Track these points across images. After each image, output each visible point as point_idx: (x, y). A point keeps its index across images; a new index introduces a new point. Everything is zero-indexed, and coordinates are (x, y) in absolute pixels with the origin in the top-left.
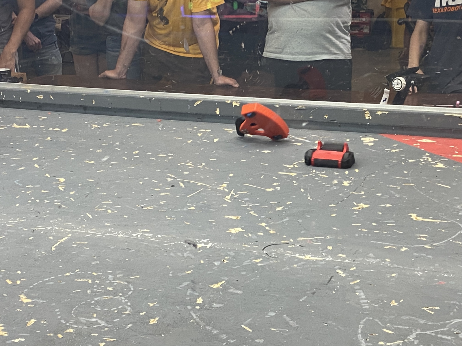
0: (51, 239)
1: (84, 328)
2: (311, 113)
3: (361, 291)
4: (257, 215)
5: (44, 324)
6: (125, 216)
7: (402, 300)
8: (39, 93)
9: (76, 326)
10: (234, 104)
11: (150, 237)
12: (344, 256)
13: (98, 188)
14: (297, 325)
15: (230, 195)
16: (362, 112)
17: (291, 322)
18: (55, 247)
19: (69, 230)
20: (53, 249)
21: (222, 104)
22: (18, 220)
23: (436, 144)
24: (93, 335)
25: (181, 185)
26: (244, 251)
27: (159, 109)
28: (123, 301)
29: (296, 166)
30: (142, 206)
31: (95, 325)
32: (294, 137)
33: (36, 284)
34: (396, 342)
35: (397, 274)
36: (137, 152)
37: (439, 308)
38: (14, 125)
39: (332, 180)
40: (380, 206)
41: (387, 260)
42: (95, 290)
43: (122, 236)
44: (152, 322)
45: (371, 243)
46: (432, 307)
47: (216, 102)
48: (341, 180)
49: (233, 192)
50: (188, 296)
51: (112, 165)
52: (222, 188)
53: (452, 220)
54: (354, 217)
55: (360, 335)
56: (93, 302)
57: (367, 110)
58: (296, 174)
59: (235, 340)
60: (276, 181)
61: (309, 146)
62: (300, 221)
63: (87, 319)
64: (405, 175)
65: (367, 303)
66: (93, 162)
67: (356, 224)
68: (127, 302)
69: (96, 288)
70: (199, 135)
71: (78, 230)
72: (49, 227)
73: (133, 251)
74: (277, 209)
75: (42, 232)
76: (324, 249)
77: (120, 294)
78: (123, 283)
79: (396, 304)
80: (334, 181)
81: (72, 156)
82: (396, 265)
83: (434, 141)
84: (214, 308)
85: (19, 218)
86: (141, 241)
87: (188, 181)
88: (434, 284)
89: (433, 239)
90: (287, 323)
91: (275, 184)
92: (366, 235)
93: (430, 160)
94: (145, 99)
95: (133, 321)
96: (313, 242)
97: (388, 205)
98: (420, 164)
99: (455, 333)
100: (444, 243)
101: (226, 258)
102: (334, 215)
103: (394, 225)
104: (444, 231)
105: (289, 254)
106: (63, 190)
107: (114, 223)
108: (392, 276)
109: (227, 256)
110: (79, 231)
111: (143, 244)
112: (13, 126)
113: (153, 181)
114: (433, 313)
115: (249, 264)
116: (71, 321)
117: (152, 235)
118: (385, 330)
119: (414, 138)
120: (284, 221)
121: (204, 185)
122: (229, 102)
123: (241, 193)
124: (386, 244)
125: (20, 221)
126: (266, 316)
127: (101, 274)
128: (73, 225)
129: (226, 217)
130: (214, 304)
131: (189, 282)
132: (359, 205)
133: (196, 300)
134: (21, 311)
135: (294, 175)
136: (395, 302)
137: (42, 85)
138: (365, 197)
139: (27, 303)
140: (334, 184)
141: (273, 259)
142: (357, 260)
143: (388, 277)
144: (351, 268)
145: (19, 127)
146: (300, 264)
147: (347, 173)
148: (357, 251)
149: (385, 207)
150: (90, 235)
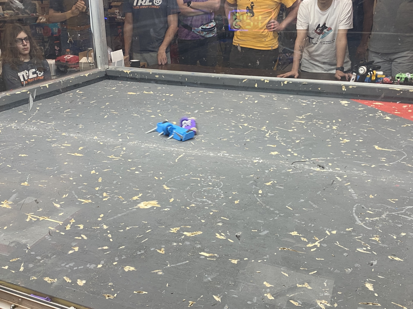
0: (174, 155)
1: (200, 204)
2: (311, 87)
3: (352, 189)
4: (285, 145)
5: (179, 201)
6: (212, 144)
7: (376, 195)
8: (156, 74)
9: (196, 203)
10: (266, 81)
12: (339, 169)
14: (318, 207)
15: (269, 133)
16: (340, 86)
17: (314, 205)
18: (177, 160)
19: (183, 151)
20: (176, 161)
21: (258, 81)
23: (384, 105)
24: (205, 208)
25: (240, 127)
26: (281, 165)
27: (223, 84)
28: (218, 190)
29: (303, 117)
30: (221, 138)
31: (206, 203)
32: (301, 100)
33: (171, 179)
34: (375, 218)
35: (371, 180)
36: (213, 108)
37: (397, 200)
40: (356, 141)
41: (364, 172)
42: (202, 184)
43: (212, 155)
44: (236, 202)
45: (354, 162)
46: (393, 199)
47: (255, 80)
48: (332, 125)
49: (270, 132)
50: (253, 189)
51: (200, 115)
52: (263, 129)
53: (399, 150)
54: (342, 147)
55: (355, 214)
56: (202, 190)
57: (344, 85)
58: (305, 122)
59: (284, 214)
60: (294, 126)
61: (310, 106)
62: (311, 148)
63: (201, 199)
64: (369, 123)
65: (356, 196)
66: (190, 113)
67: (343, 151)
68: (220, 192)
69: (202, 183)
70: (246, 98)
71: (188, 151)
73: (219, 163)
74: (296, 142)
75: (169, 152)
76: (327, 165)
77: (216, 187)
78: (217, 181)
79: (373, 197)
80: (327, 126)
81: (178, 110)
82: (370, 175)
84: (269, 196)
86: (223, 158)
87: (243, 125)
88: (393, 186)
89: (388, 161)
90: (312, 206)
91: (293, 127)
92: (350, 157)
93: (382, 115)
94: (215, 78)
95: (226, 201)
96: (320, 161)
97: (361, 141)
98: (376, 117)
99: (408, 214)
100: (396, 163)
101: (272, 168)
102: (330, 146)
103: (366, 152)
104: (395, 156)
105: (307, 167)
107: (206, 148)
108: (368, 181)
109: (272, 167)
111: (224, 160)
112: (144, 92)
114: (394, 202)
115: (285, 172)
116: (193, 200)
117: (228, 154)
118: (368, 211)
119: (371, 102)
120: (301, 148)
121: (253, 127)
122: (263, 80)
123: (274, 132)
124: (362, 163)
126: (299, 202)
127: (204, 175)
128: (185, 148)
129: (268, 145)
130: (269, 194)
131: (253, 181)
132: (344, 140)
133: (259, 192)
134: (165, 194)
135: (303, 122)
136: (372, 195)
137: (158, 70)
138: (347, 135)
139: (168, 190)
140: (328, 128)
141: (298, 170)
142: (347, 171)
143: (366, 182)
144: (344, 176)
145: (147, 93)
146: (314, 173)
147: (334, 121)
148: (346, 166)
149: (359, 141)
150: (194, 154)
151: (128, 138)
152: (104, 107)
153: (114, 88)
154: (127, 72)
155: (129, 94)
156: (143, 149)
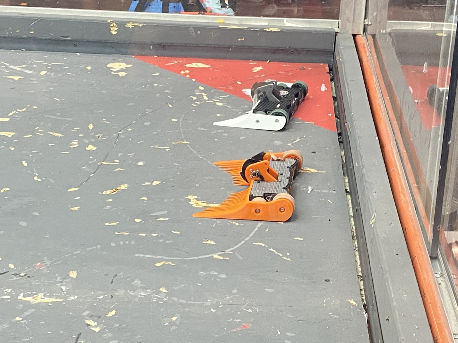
2: (32, 27)
16: (105, 25)
23: (211, 69)
32: (8, 64)
35: (179, 315)
39: (70, 142)
40: (144, 184)
41: (161, 289)
45: (136, 257)
48: (84, 140)
54: (106, 210)
57: (113, 22)
58: (14, 134)
61: (32, 81)
62: (24, 224)
64: (175, 127)
67: (110, 223)
76: (64, 279)
80: (73, 143)
82: (175, 299)
83: (208, 65)
88: (235, 330)
92: (127, 242)
93: (206, 98)
97: (156, 183)
98: (193, 105)
100: (240, 247)
102: (76, 208)
103: (167, 219)
108: (172, 322)
119: (180, 61)
124: (158, 257)
135: (10, 135)
138: (121, 169)
140: (73, 148)
142: (116, 294)
143: (165, 324)
144: (108, 313)
146: (27, 313)
147: (91, 126)
148: (116, 275)
149: (151, 185)
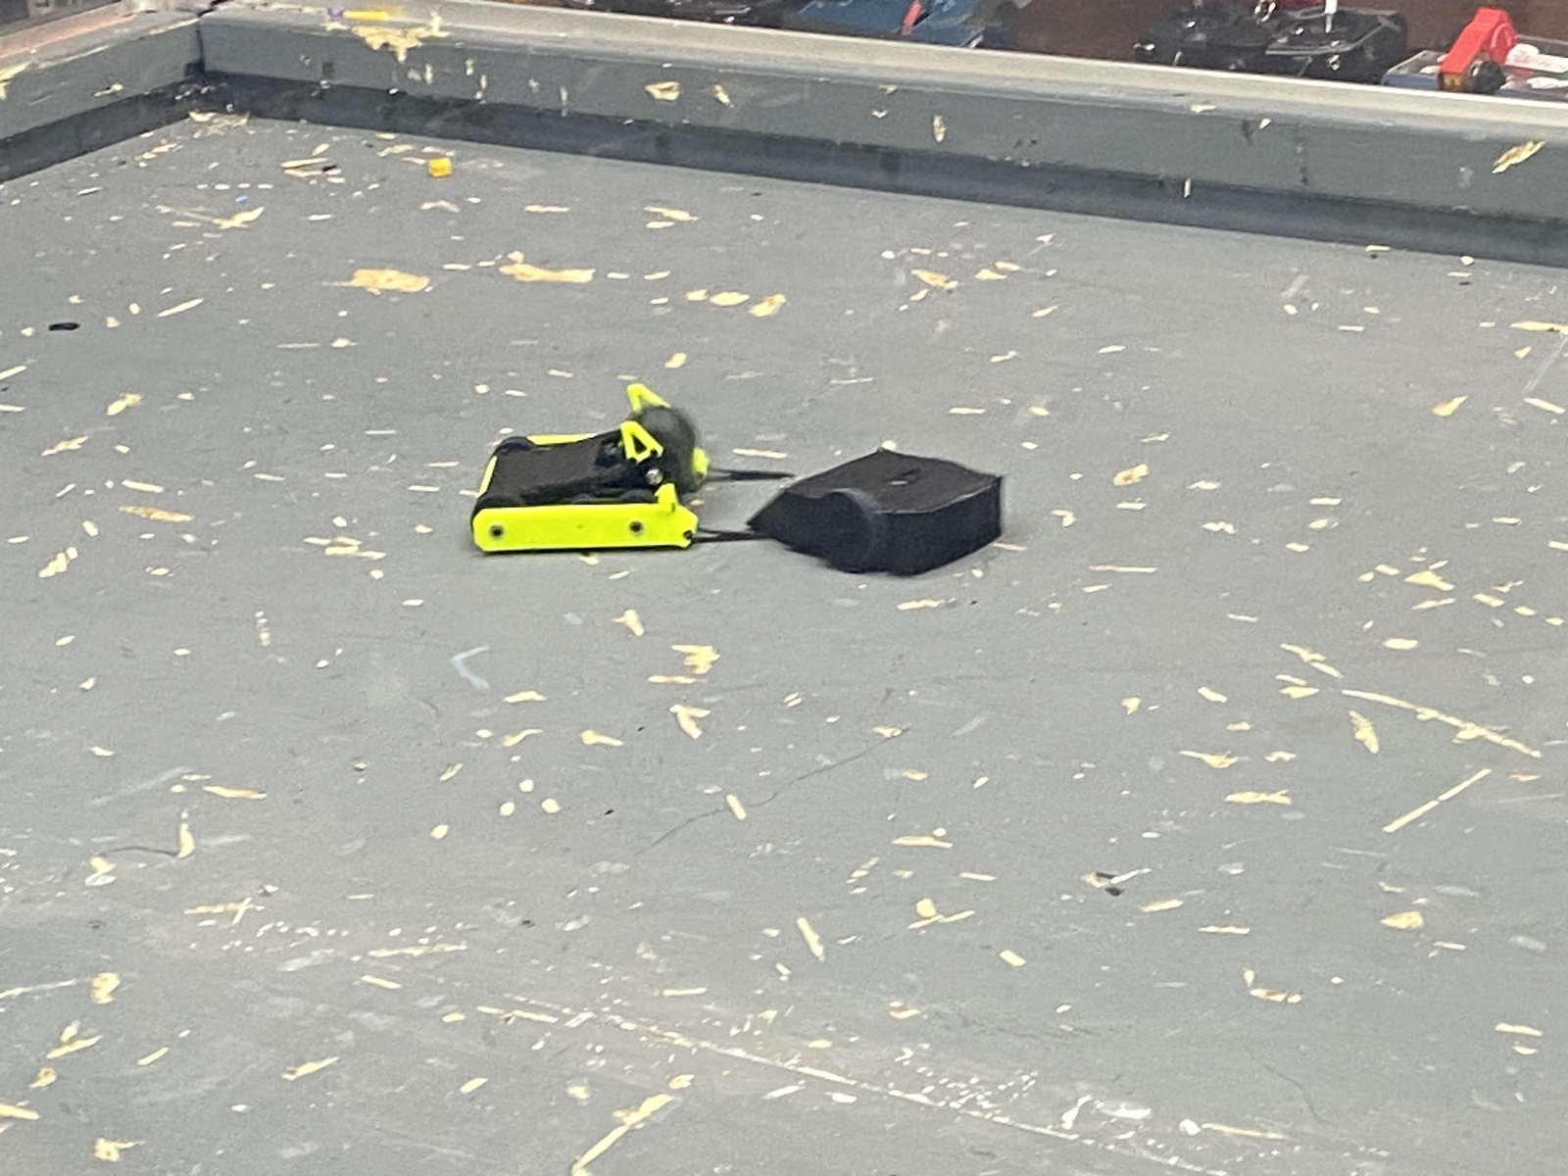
0: (574, 1100)
6: (1007, 955)
8: (656, 70)
11: (1130, 1134)
13: (887, 732)
18: (591, 1165)
19: (681, 1041)
22: (424, 941)
25: (1359, 735)
27: (1295, 183)
30: (1115, 881)
36: (1141, 470)
38: (512, 262)
71: (734, 1042)
72: (583, 1011)
75: (539, 1046)
85: (431, 930)
86: (1079, 1156)
87: (1404, 704)
106: (696, 733)
107: (937, 1006)
110: (739, 1053)
112: (506, 270)
113: (1205, 691)
121: (1497, 739)
125: (437, 949)
128: (710, 1007)
137: (677, 23)
145: (537, 274)
150: (791, 1089)
151: (187, 843)
152: (74, 445)
153: (238, 220)
154: (386, 45)
155: (362, 289)
156: (287, 1006)
